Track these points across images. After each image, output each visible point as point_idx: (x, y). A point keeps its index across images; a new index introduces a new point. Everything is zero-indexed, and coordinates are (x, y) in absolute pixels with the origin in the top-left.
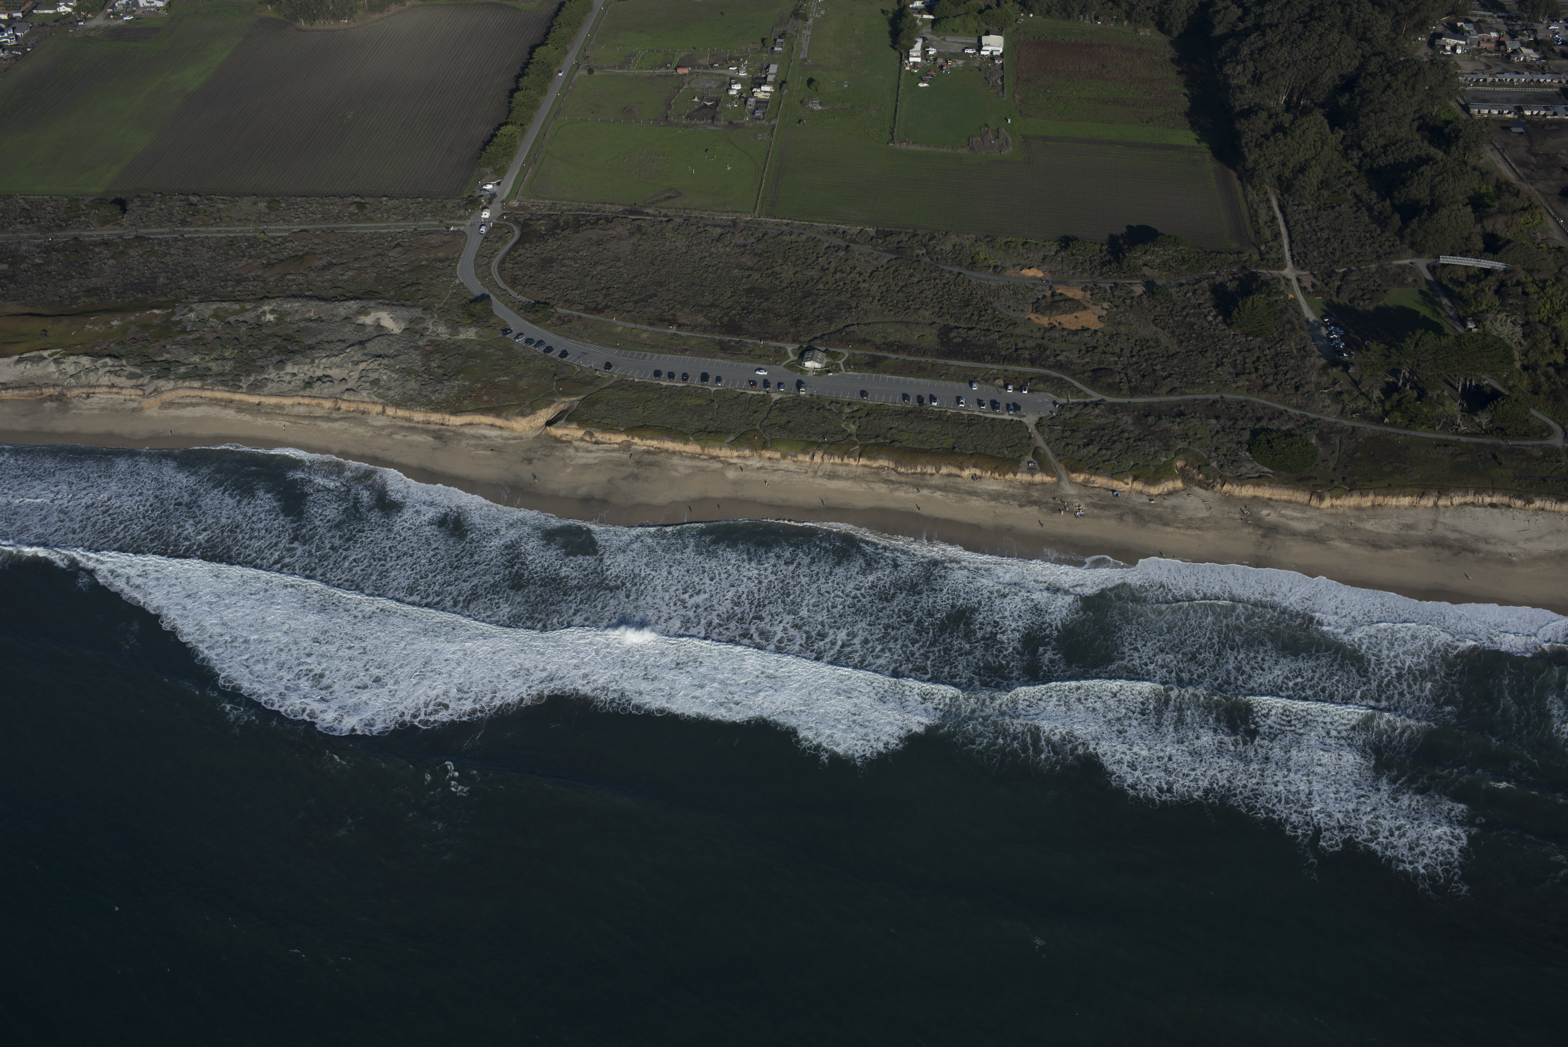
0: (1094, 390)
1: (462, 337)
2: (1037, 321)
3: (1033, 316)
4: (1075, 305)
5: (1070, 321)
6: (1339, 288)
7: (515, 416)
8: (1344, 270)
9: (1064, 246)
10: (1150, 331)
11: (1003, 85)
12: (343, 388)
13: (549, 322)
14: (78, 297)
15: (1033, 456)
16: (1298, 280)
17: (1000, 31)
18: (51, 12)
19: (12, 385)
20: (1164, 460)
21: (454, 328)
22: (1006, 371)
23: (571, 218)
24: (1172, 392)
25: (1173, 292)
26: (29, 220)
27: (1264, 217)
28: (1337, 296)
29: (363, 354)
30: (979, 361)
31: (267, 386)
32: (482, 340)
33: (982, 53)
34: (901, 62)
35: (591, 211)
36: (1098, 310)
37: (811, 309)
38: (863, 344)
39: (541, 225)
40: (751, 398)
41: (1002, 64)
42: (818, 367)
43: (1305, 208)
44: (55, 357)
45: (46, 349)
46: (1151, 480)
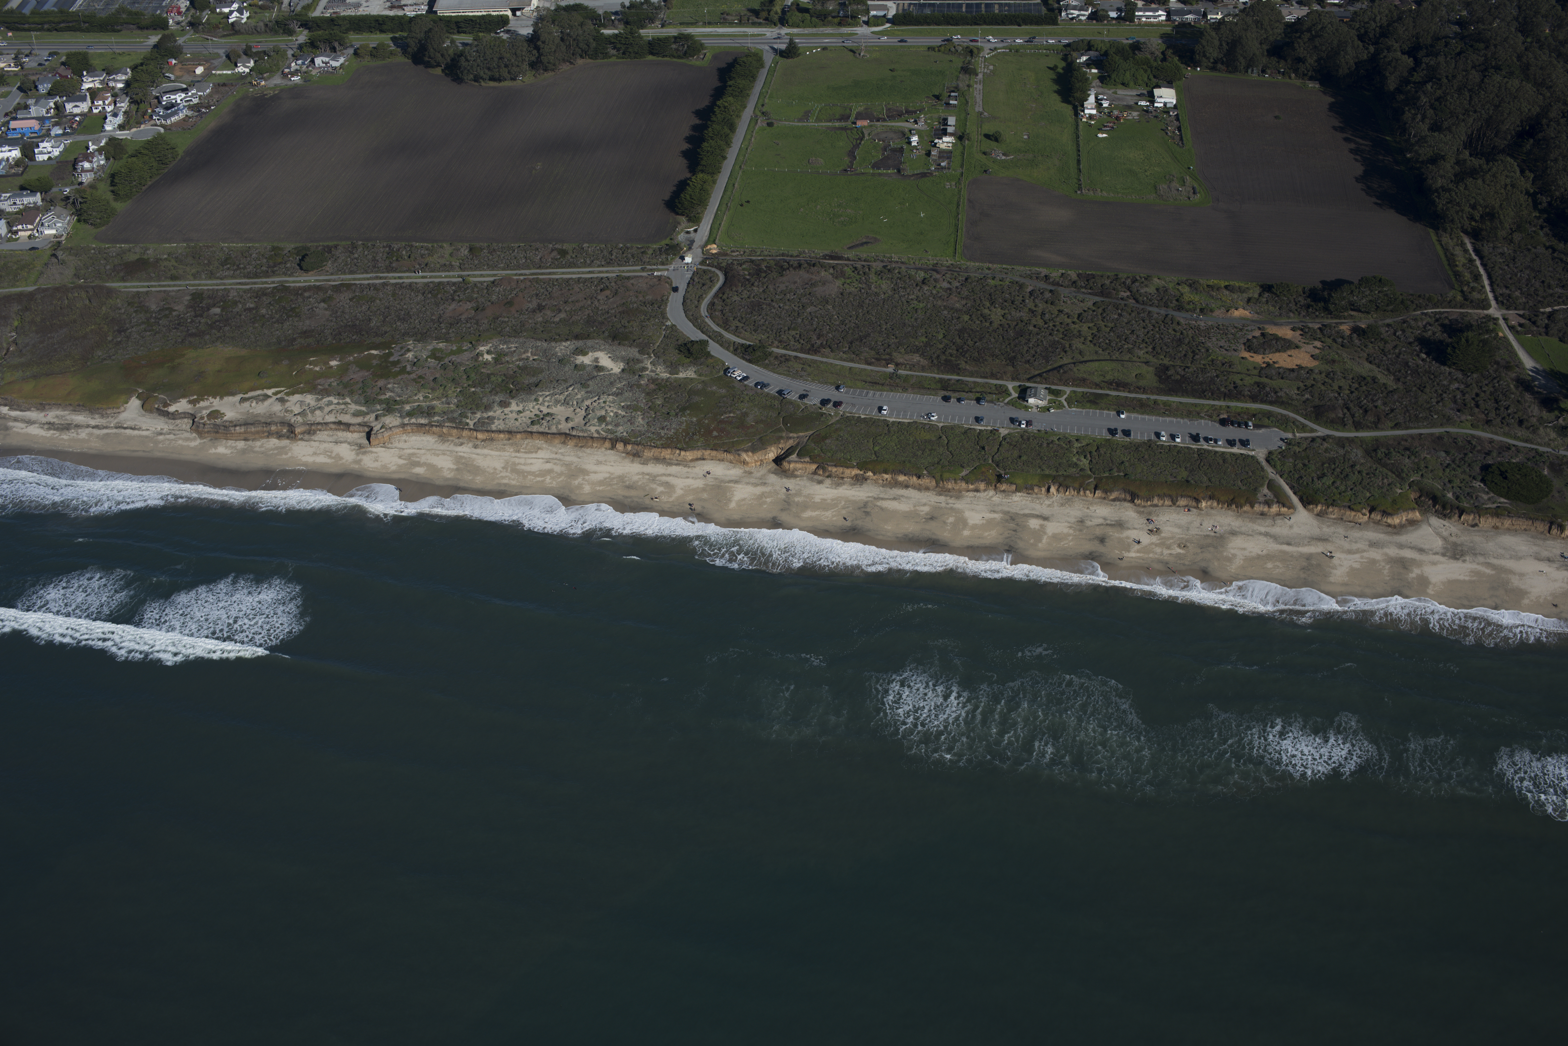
0: (1319, 425)
1: (681, 375)
2: (1251, 359)
3: (1246, 355)
4: (1287, 345)
5: (1284, 360)
6: (1547, 327)
7: (746, 451)
8: (1549, 309)
9: (1267, 288)
10: (1365, 369)
11: (1181, 135)
12: (570, 425)
13: (767, 361)
14: (295, 339)
15: (1268, 488)
16: (1505, 319)
17: (1169, 84)
18: (229, 72)
19: (238, 423)
20: (1399, 491)
21: (673, 368)
22: (1228, 407)
23: (772, 263)
24: (1397, 426)
25: (1383, 330)
26: (235, 267)
27: (1461, 260)
28: (1547, 334)
29: (587, 392)
30: (1200, 397)
31: (494, 423)
32: (703, 378)
33: (1156, 105)
34: (1076, 114)
35: (791, 256)
36: (1310, 348)
37: (1026, 348)
38: (1083, 382)
39: (744, 269)
40: (979, 433)
41: (1177, 115)
42: (1041, 403)
43: (1500, 250)
44: (279, 396)
45: (270, 388)
46: (1390, 510)
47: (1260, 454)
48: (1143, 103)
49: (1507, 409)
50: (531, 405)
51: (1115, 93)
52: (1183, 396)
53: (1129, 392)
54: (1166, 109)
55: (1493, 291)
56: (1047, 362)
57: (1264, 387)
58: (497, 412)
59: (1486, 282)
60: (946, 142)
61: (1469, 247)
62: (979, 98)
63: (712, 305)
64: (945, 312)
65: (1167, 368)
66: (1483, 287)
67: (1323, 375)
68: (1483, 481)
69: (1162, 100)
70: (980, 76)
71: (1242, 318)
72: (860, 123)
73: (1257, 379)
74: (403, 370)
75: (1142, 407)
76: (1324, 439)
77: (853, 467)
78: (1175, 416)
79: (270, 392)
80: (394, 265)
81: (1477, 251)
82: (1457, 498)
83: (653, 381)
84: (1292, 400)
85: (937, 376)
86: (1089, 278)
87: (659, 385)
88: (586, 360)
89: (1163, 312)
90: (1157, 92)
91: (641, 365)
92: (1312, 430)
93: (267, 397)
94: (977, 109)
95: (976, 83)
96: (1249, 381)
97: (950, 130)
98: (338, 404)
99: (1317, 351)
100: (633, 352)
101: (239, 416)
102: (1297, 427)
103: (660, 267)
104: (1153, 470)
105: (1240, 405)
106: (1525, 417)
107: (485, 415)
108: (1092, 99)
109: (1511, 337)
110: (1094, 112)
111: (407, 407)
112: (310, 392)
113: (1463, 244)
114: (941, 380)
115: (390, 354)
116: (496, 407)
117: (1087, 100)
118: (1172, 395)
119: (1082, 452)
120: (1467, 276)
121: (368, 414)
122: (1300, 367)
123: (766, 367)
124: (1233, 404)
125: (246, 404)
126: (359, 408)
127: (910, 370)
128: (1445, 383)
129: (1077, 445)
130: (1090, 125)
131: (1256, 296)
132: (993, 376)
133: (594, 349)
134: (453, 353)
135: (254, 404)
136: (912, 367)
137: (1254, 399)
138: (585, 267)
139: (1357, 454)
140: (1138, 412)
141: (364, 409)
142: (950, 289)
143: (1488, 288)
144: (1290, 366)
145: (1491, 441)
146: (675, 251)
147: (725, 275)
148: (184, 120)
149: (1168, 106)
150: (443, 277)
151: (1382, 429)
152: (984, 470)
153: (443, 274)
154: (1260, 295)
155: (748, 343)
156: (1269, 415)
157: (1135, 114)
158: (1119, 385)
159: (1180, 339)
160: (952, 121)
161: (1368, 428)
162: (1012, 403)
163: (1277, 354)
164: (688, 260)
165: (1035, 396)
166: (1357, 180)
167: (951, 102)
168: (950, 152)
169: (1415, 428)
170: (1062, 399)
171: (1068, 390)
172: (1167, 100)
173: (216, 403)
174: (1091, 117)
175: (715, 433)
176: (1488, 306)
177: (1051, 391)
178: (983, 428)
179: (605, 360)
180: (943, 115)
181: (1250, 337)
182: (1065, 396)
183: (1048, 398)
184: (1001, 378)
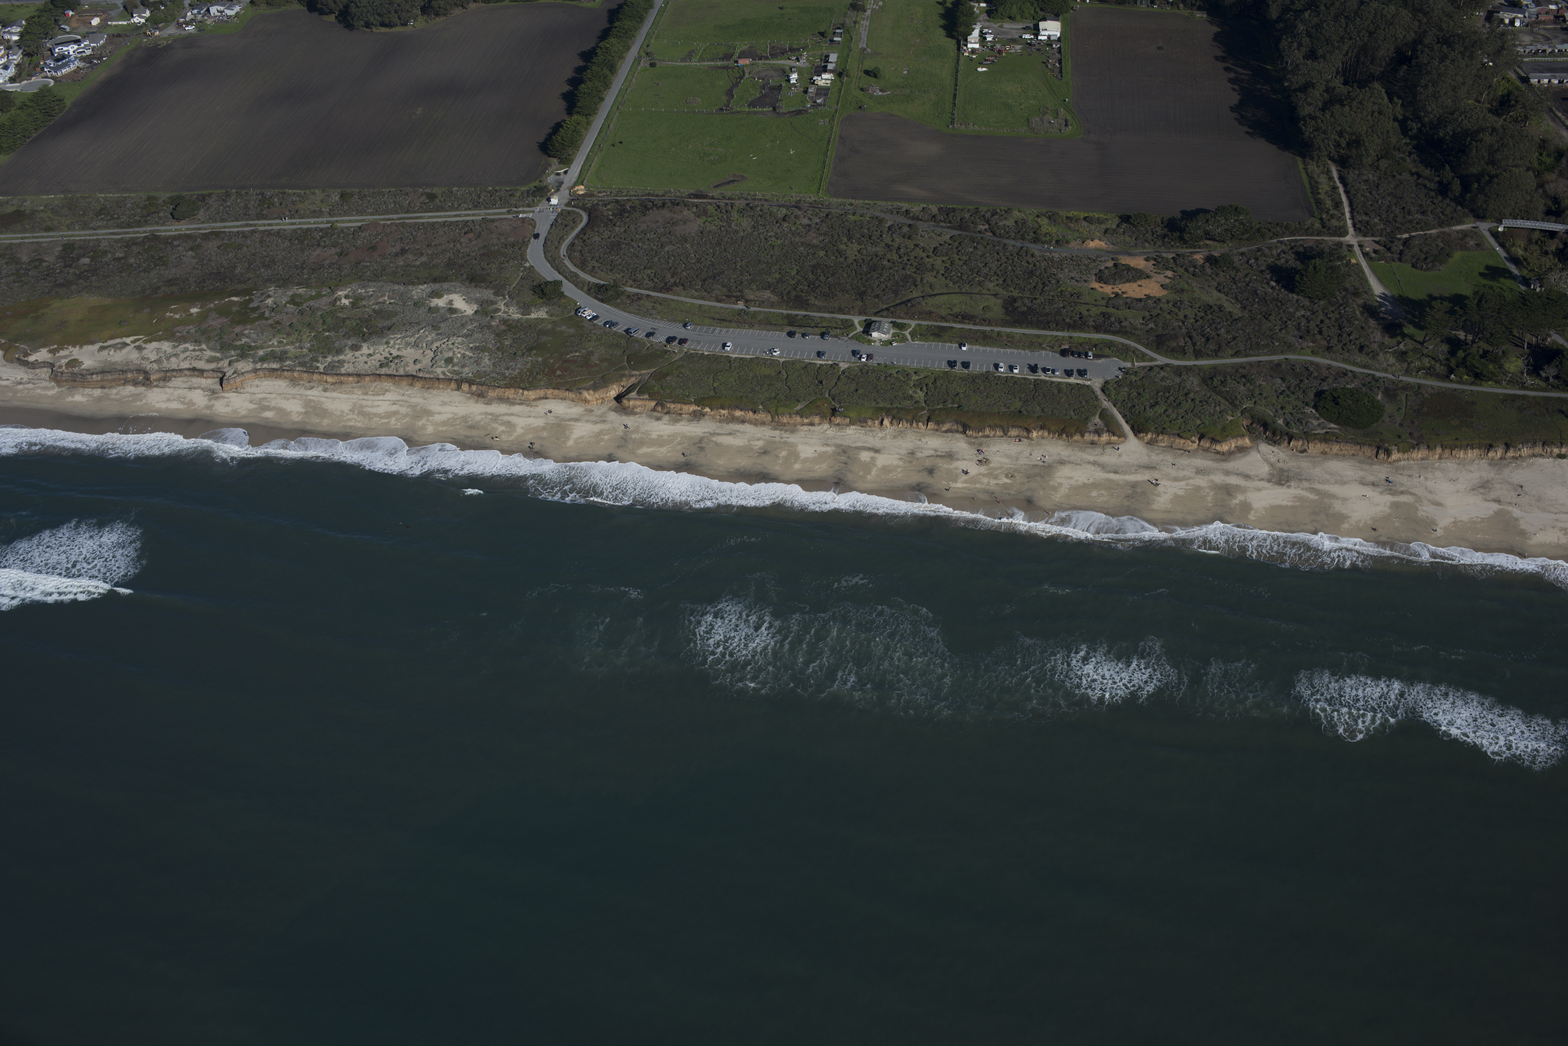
0: (1159, 354)
1: (533, 316)
2: (1101, 290)
3: (1096, 285)
4: (1138, 275)
5: (1133, 290)
6: (1401, 253)
7: (588, 389)
8: (1406, 236)
9: (1125, 219)
10: (1213, 297)
11: (1061, 68)
12: (418, 366)
13: (619, 301)
14: (159, 288)
15: (1100, 417)
16: (1360, 246)
17: (1056, 17)
18: (125, 23)
19: (95, 371)
20: (1230, 418)
21: (526, 308)
22: (1071, 337)
23: (637, 203)
24: (1237, 354)
25: (1236, 259)
26: (109, 217)
27: (1324, 187)
28: (1400, 260)
29: (437, 334)
30: (1044, 328)
31: (343, 366)
32: (554, 318)
33: (1040, 38)
34: (959, 49)
35: (657, 196)
36: (1161, 278)
37: (877, 283)
38: (929, 315)
39: (608, 210)
40: (819, 368)
41: (1060, 48)
42: (885, 337)
43: (1365, 178)
44: (137, 344)
45: (129, 336)
46: (1218, 438)
47: (1096, 383)
48: (1027, 36)
49: (1349, 335)
50: (381, 348)
51: (1001, 27)
52: (1027, 327)
53: (974, 324)
54: (1049, 42)
55: (1352, 218)
56: (896, 295)
57: (1109, 317)
58: (348, 355)
59: (1347, 210)
60: (825, 79)
61: (1335, 175)
62: (864, 35)
63: (572, 245)
64: (802, 248)
65: (1015, 300)
66: (1343, 214)
67: (1170, 305)
68: (1315, 407)
69: (1047, 33)
70: (869, 12)
71: (1097, 249)
72: (742, 62)
73: (1104, 309)
74: (262, 316)
75: (985, 339)
76: (1162, 368)
77: (690, 403)
78: (1017, 347)
79: (128, 340)
80: (264, 212)
81: (1342, 179)
82: (1287, 424)
83: (504, 322)
84: (1136, 329)
85: (785, 312)
86: (948, 212)
87: (510, 326)
88: (441, 302)
89: (1019, 244)
90: (1042, 25)
91: (495, 306)
92: (1152, 359)
93: (125, 345)
94: (860, 46)
95: (863, 19)
96: (1095, 311)
97: (830, 67)
98: (194, 350)
99: (1168, 281)
100: (488, 294)
101: (96, 365)
102: (1137, 356)
103: (526, 209)
104: (988, 401)
105: (1083, 335)
106: (1367, 343)
107: (336, 359)
108: (976, 33)
109: (1364, 264)
110: (977, 46)
111: (261, 353)
112: (167, 339)
113: (1328, 172)
114: (788, 316)
115: (251, 300)
116: (347, 351)
117: (970, 34)
118: (1016, 327)
119: (919, 385)
120: (1329, 203)
121: (222, 359)
122: (1148, 297)
123: (617, 306)
124: (1076, 335)
125: (105, 353)
126: (213, 354)
127: (759, 306)
128: (1291, 310)
129: (915, 377)
130: (972, 59)
131: (1114, 227)
132: (841, 311)
133: (449, 292)
134: (312, 298)
135: (112, 352)
136: (761, 304)
137: (1097, 329)
138: (452, 210)
139: (1193, 383)
140: (980, 344)
141: (218, 355)
142: (809, 225)
143: (1348, 215)
144: (1138, 297)
145: (1329, 367)
146: (543, 193)
147: (589, 216)
148: (75, 71)
149: (1052, 38)
150: (311, 223)
151: (1222, 357)
152: (819, 403)
153: (312, 220)
154: (1118, 226)
155: (602, 283)
156: (1110, 345)
157: (1018, 47)
158: (965, 317)
159: (1032, 271)
160: (833, 58)
161: (1208, 356)
162: (856, 338)
163: (1128, 284)
164: (554, 201)
165: (878, 330)
166: (1232, 109)
167: (835, 39)
168: (827, 89)
169: (1255, 355)
170: (907, 333)
171: (913, 323)
172: (1051, 33)
173: (75, 352)
174: (974, 51)
175: (559, 373)
176: (1346, 233)
177: (895, 325)
178: (823, 363)
179: (459, 302)
180: (825, 52)
181: (1102, 268)
182: (910, 330)
183: (892, 331)
184: (849, 313)
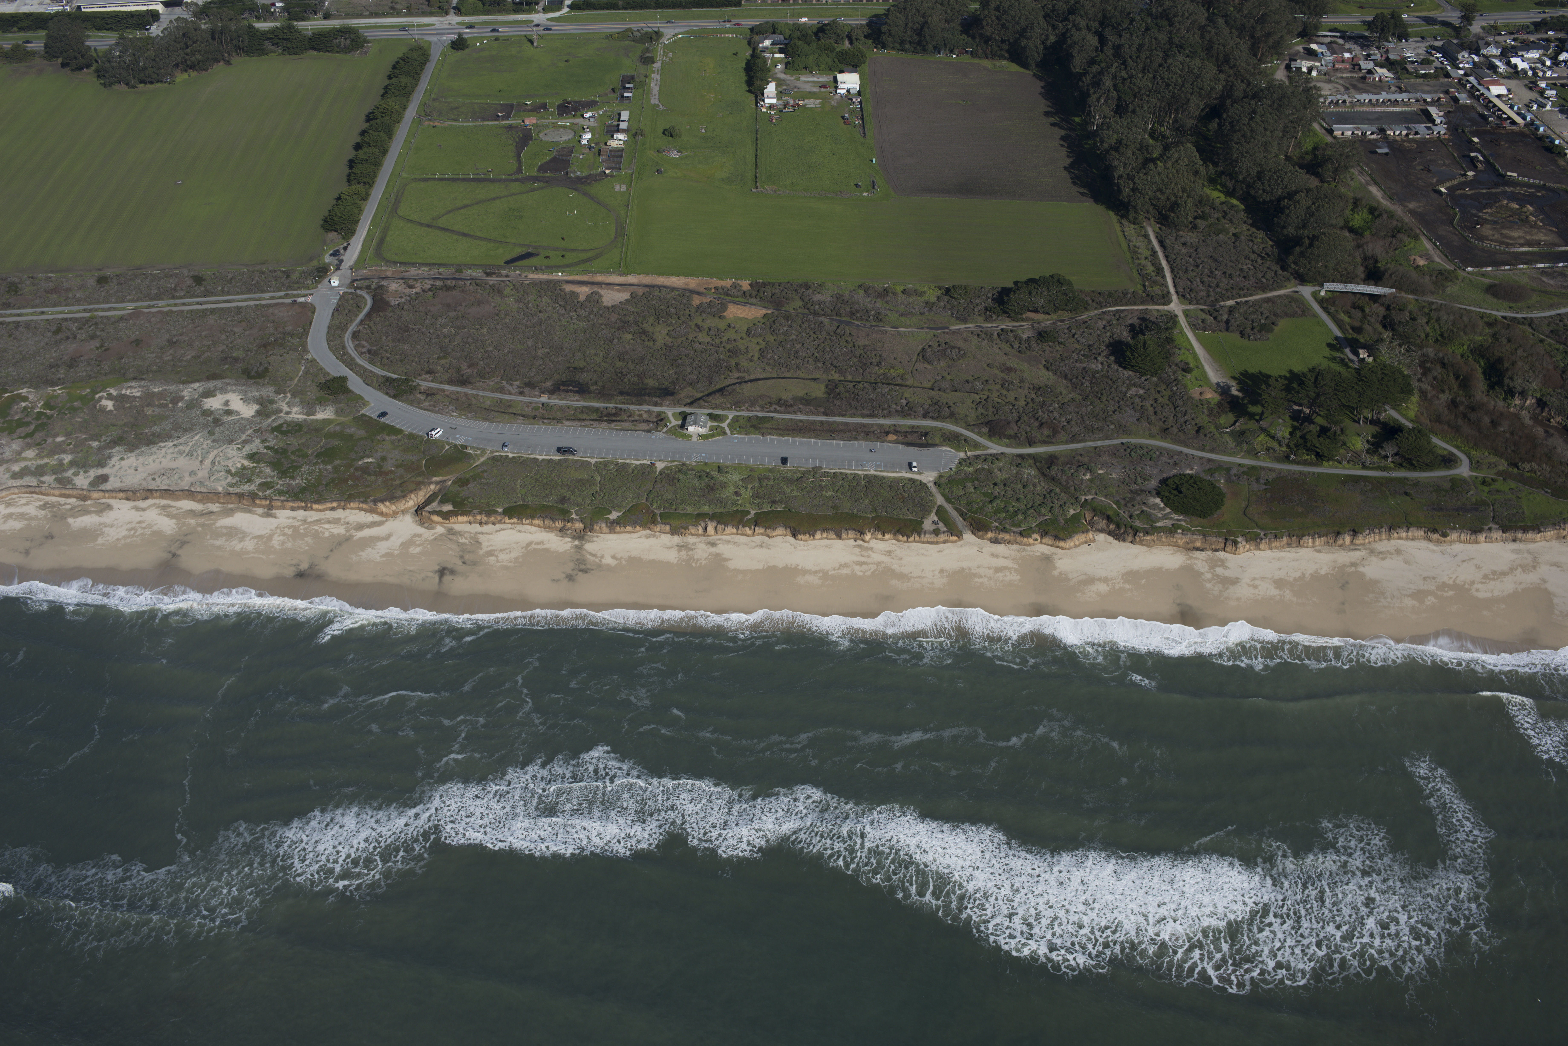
0: (992, 441)
1: (319, 416)
3: (920, 366)
4: (962, 353)
6: (1227, 322)
7: (384, 500)
8: (1231, 303)
9: (944, 291)
11: (863, 124)
12: (193, 479)
13: (412, 396)
15: (937, 514)
16: (1186, 315)
17: (854, 68)
20: (1072, 512)
21: (310, 408)
22: (899, 426)
24: (1072, 439)
25: (1061, 332)
28: (1227, 330)
29: (213, 441)
30: (869, 416)
31: (109, 481)
32: (342, 419)
33: (839, 91)
34: (756, 104)
40: (635, 469)
41: (860, 102)
42: (701, 431)
43: (1183, 240)
46: (1061, 535)
47: (928, 478)
48: (826, 90)
50: (151, 459)
51: (798, 79)
52: (852, 415)
53: (796, 413)
54: (849, 96)
55: (1175, 284)
56: (711, 382)
57: (937, 402)
58: (114, 467)
59: (1168, 275)
60: (618, 140)
61: (1152, 237)
62: (656, 89)
63: (357, 333)
64: (606, 332)
65: (836, 384)
66: (1165, 280)
67: (998, 385)
68: (1160, 496)
69: (846, 86)
70: (658, 65)
72: (528, 121)
73: (930, 393)
75: (809, 430)
76: (996, 457)
80: (12, 300)
81: (1160, 242)
83: (287, 424)
84: (966, 415)
85: (591, 405)
86: (759, 287)
87: (294, 429)
88: (215, 403)
90: (840, 77)
91: (275, 406)
92: (985, 448)
94: (653, 102)
95: (654, 72)
96: (921, 395)
97: (623, 126)
100: (268, 391)
102: (970, 444)
103: (305, 292)
104: (817, 501)
105: (912, 422)
106: (1203, 422)
107: (101, 472)
108: (772, 87)
109: (1190, 334)
110: (774, 101)
113: (1146, 234)
116: (113, 462)
117: (767, 88)
118: (840, 415)
119: (743, 484)
123: (410, 403)
124: (904, 422)
127: (565, 399)
128: (1123, 388)
129: (737, 476)
130: (770, 116)
131: (933, 299)
132: (652, 402)
133: (224, 391)
134: (71, 400)
137: (926, 415)
138: (223, 295)
142: (613, 305)
143: (1170, 281)
144: (964, 377)
145: (1168, 451)
146: (321, 273)
147: (374, 299)
149: (852, 91)
150: (66, 312)
151: (1058, 444)
152: (637, 510)
153: (66, 309)
154: (937, 298)
155: (393, 376)
156: (940, 432)
157: (817, 102)
158: (785, 405)
159: (851, 352)
160: (625, 115)
161: (1043, 443)
162: (671, 433)
163: (952, 364)
164: (335, 282)
165: (695, 423)
167: (626, 95)
168: (622, 150)
169: (1091, 440)
170: (725, 425)
171: (731, 415)
172: (850, 86)
174: (771, 107)
175: (350, 483)
176: (1169, 302)
177: (712, 417)
178: (638, 463)
180: (616, 109)
181: (925, 346)
182: (728, 421)
183: (710, 424)
184: (661, 404)
